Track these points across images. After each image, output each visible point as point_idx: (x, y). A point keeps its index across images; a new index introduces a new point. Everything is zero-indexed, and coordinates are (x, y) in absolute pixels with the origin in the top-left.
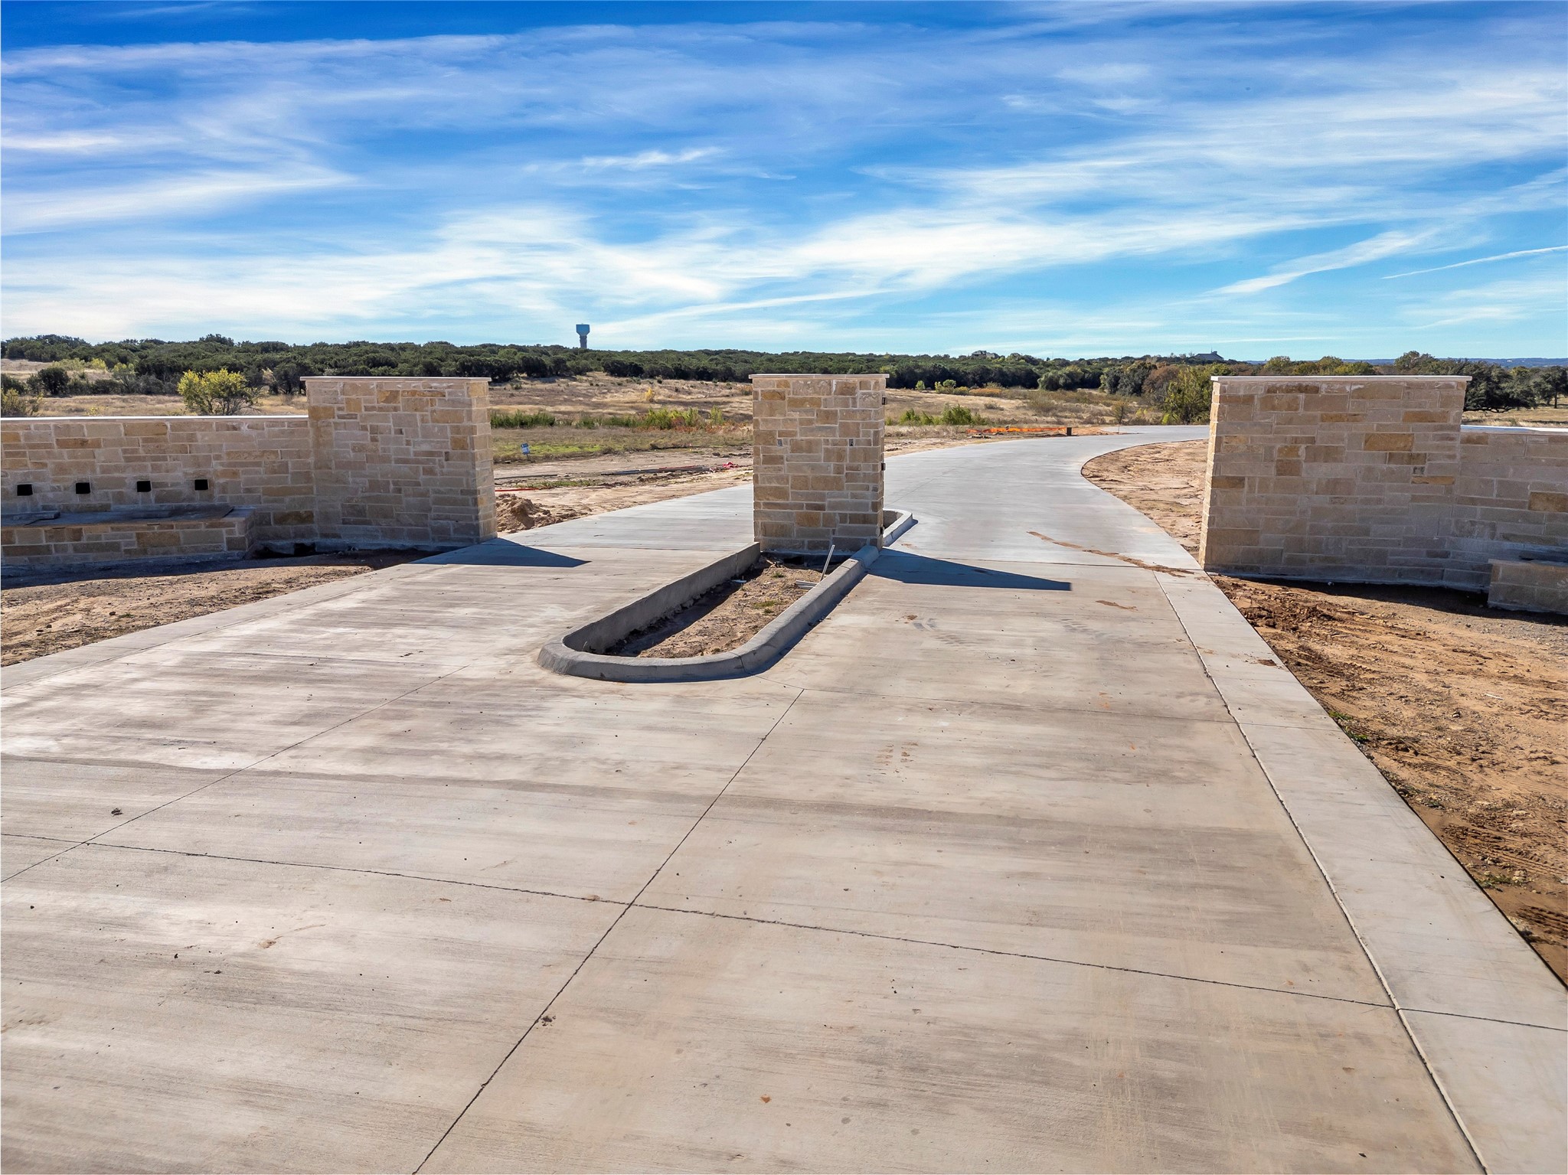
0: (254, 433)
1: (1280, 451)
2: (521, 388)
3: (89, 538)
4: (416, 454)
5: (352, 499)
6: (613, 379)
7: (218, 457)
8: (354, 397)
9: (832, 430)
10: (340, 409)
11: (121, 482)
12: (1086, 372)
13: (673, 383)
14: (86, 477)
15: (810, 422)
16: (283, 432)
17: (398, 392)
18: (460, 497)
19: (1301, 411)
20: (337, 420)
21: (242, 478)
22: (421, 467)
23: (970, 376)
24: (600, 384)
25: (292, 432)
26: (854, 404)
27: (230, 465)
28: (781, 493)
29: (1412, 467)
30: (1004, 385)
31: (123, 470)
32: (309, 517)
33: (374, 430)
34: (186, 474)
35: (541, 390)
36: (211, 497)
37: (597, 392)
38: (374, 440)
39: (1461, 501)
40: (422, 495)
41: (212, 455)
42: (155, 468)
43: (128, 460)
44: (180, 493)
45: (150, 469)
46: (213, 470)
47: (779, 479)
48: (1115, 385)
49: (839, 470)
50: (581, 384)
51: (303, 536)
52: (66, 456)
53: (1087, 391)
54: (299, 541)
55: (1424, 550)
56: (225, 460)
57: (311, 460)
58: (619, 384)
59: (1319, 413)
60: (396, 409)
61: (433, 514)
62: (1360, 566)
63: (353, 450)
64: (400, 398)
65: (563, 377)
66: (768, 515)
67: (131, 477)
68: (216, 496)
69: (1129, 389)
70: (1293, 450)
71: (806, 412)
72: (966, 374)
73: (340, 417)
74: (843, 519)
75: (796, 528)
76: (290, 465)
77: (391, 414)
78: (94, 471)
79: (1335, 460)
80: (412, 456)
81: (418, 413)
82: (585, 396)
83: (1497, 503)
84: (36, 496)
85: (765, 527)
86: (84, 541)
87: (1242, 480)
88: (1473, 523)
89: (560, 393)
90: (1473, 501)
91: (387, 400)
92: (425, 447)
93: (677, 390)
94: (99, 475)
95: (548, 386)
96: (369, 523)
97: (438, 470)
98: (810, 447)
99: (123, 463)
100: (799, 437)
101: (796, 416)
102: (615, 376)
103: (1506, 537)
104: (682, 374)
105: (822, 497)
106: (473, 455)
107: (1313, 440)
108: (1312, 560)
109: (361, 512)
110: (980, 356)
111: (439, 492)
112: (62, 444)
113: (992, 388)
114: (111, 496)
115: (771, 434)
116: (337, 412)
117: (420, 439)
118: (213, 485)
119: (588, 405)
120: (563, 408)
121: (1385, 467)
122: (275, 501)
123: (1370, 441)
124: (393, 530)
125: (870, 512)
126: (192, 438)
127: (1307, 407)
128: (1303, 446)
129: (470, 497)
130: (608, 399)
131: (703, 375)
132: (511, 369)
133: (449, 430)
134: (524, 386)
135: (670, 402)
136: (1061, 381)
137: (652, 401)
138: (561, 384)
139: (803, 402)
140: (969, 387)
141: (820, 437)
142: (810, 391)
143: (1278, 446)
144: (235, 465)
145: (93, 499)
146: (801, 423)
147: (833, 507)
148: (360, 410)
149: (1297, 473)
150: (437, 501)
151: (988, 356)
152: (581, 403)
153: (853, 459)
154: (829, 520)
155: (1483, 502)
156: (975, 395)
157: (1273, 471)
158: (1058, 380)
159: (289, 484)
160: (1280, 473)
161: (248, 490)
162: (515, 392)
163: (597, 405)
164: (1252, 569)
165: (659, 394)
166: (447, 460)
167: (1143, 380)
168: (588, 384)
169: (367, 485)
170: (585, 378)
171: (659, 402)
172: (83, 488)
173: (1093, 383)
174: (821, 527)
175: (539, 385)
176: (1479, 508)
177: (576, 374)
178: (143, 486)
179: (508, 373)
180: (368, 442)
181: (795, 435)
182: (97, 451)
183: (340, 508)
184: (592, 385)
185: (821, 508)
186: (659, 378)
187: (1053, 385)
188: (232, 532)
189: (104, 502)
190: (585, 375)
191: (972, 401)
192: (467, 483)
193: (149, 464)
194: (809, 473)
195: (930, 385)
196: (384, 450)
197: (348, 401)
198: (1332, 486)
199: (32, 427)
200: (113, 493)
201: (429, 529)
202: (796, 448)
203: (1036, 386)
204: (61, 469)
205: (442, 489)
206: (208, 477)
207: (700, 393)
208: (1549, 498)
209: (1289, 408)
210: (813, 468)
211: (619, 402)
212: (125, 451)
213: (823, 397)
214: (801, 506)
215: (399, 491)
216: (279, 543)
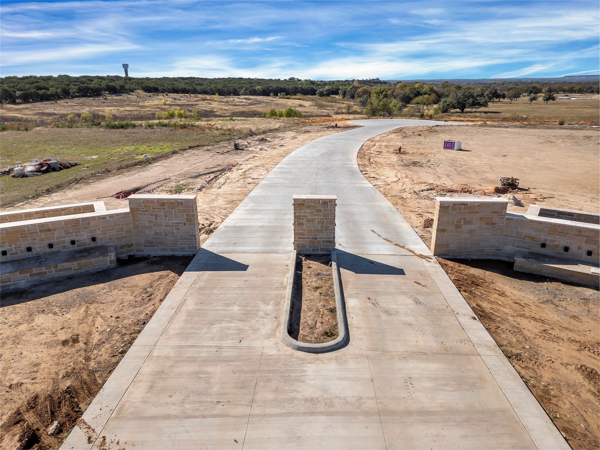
0: (111, 219)
1: (456, 222)
2: (107, 99)
3: (60, 267)
4: (172, 223)
5: (148, 238)
6: (146, 94)
7: (99, 229)
8: (148, 204)
9: (320, 215)
10: (142, 208)
11: (64, 242)
12: (333, 88)
13: (172, 95)
14: (52, 241)
15: (313, 212)
16: (121, 218)
17: (165, 203)
18: (189, 237)
19: (462, 210)
20: (141, 212)
21: (108, 235)
22: (174, 228)
23: (291, 90)
24: (141, 96)
25: (125, 217)
26: (327, 207)
27: (103, 231)
28: (303, 234)
29: (492, 226)
30: (303, 94)
31: (65, 237)
32: (132, 245)
33: (156, 216)
34: (87, 236)
35: (116, 100)
36: (97, 243)
37: (141, 100)
38: (156, 219)
39: (505, 235)
40: (175, 237)
41: (97, 228)
42: (76, 236)
43: (66, 234)
44: (86, 243)
45: (74, 236)
46: (98, 234)
47: (302, 230)
48: (344, 94)
49: (322, 227)
50: (133, 97)
51: (130, 252)
52: (43, 235)
53: (334, 96)
54: (129, 254)
55: (494, 249)
56: (101, 229)
57: (132, 226)
58: (150, 96)
59: (467, 211)
60: (164, 209)
61: (179, 243)
62: (477, 253)
63: (148, 222)
64: (166, 205)
65: (125, 93)
66: (299, 241)
67: (68, 240)
68: (99, 243)
69: (349, 96)
70: (460, 221)
71: (311, 209)
72: (289, 89)
73: (142, 211)
74: (324, 242)
75: (308, 245)
76: (124, 228)
77: (162, 210)
78: (54, 239)
79: (471, 224)
80: (171, 224)
81: (173, 210)
82: (136, 102)
83: (515, 237)
84: (33, 250)
85: (297, 245)
86: (59, 268)
87: (445, 230)
88: (508, 242)
89: (125, 101)
90: (508, 236)
91: (161, 206)
92: (176, 221)
93: (175, 99)
94: (56, 240)
95: (119, 98)
96: (155, 246)
97: (181, 228)
98: (313, 220)
99: (64, 235)
100: (309, 217)
101: (308, 211)
102: (147, 92)
103: (517, 247)
104: (175, 91)
105: (317, 235)
106: (194, 224)
107: (465, 219)
108: (464, 252)
109: (152, 243)
110: (292, 79)
111: (182, 236)
112: (41, 231)
113: (299, 96)
114: (61, 247)
115: (300, 216)
116: (141, 210)
117: (174, 218)
118: (98, 238)
119: (138, 106)
120: (128, 108)
121: (485, 226)
122: (119, 241)
123: (481, 219)
124: (164, 248)
125: (332, 240)
126: (89, 223)
127: (464, 209)
128: (463, 220)
129: (193, 237)
130: (146, 104)
131: (184, 91)
132: (101, 90)
133: (185, 216)
134: (108, 98)
135: (173, 105)
136: (325, 93)
137: (165, 104)
138: (124, 97)
139: (310, 206)
140: (291, 95)
141: (316, 217)
142: (313, 203)
143: (456, 220)
144: (105, 231)
145: (54, 249)
146: (310, 213)
147: (321, 238)
148: (150, 209)
149: (461, 228)
150: (181, 239)
151: (295, 80)
152: (135, 106)
153: (327, 224)
154: (319, 242)
155: (511, 236)
156: (294, 99)
157: (454, 228)
158: (323, 92)
159: (124, 235)
160: (456, 228)
161: (110, 239)
162: (104, 101)
163: (143, 107)
164: (447, 255)
165: (168, 101)
166: (184, 225)
167: (355, 93)
168: (136, 96)
169: (154, 233)
170: (134, 93)
171: (168, 105)
172: (51, 246)
173: (336, 92)
174: (316, 244)
175: (115, 97)
176: (510, 238)
177: (130, 92)
178: (73, 242)
179: (100, 92)
180: (154, 219)
181: (308, 216)
182: (55, 232)
183: (143, 241)
184: (138, 97)
185: (316, 238)
186: (167, 93)
187: (322, 95)
188: (111, 258)
189: (58, 249)
190: (134, 92)
191: (292, 103)
192: (192, 233)
193: (74, 234)
194: (312, 228)
195: (276, 95)
196: (160, 222)
197: (145, 206)
198: (470, 231)
199: (30, 227)
200: (62, 246)
201: (178, 248)
202: (308, 221)
203: (316, 95)
204: (42, 240)
205: (183, 235)
206: (95, 236)
207: (184, 100)
208: (529, 237)
209: (459, 210)
210: (314, 227)
211: (151, 105)
212: (65, 231)
213: (317, 205)
214: (310, 238)
215: (166, 236)
216: (122, 256)
